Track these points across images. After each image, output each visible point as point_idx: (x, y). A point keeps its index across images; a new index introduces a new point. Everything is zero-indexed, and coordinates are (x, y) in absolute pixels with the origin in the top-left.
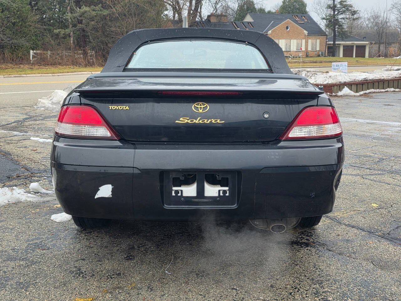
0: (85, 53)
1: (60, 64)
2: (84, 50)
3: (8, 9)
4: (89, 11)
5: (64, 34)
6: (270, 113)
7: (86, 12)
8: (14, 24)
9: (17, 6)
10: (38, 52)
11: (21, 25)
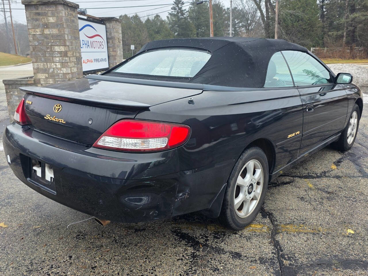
0: (352, 49)
1: (330, 57)
2: (351, 47)
3: (302, 20)
4: (359, 17)
5: (336, 35)
6: (93, 120)
7: (356, 17)
8: (304, 29)
9: (308, 17)
10: (317, 48)
11: (309, 30)
